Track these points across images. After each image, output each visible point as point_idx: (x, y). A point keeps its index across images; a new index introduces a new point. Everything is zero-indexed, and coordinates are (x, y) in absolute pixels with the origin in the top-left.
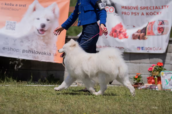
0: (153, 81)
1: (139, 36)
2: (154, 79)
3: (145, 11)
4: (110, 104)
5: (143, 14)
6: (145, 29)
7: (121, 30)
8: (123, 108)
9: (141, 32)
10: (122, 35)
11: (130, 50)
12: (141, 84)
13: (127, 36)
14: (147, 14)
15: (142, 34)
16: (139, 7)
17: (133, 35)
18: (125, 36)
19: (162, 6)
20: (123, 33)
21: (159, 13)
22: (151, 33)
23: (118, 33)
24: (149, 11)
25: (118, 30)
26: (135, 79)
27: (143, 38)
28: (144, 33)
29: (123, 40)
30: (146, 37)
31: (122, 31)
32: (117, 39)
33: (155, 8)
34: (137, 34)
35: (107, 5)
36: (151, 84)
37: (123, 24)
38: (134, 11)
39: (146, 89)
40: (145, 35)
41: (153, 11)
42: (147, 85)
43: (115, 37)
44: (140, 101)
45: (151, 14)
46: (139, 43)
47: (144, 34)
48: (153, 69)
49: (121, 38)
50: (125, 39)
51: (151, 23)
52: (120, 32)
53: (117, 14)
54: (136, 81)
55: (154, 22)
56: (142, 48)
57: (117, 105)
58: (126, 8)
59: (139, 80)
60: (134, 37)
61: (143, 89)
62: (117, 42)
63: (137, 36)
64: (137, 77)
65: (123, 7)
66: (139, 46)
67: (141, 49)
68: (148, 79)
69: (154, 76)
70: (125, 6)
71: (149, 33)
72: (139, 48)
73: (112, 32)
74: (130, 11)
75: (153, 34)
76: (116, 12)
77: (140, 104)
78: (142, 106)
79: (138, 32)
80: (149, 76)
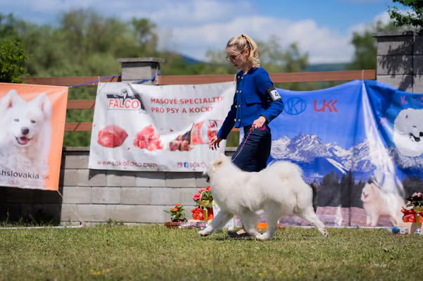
0: (201, 215)
1: (180, 145)
2: (202, 212)
3: (187, 107)
4: (133, 254)
5: (184, 111)
6: (188, 134)
7: (151, 136)
8: (154, 260)
9: (183, 140)
10: (153, 145)
11: (166, 168)
12: (183, 221)
13: (161, 145)
14: (191, 111)
15: (185, 141)
16: (178, 99)
17: (171, 144)
18: (159, 146)
19: (214, 98)
20: (156, 141)
21: (210, 109)
22: (198, 140)
23: (147, 140)
24: (194, 106)
25: (147, 137)
26: (174, 212)
27: (187, 148)
28: (187, 140)
29: (155, 152)
30: (191, 146)
31: (153, 137)
32: (146, 151)
33: (202, 101)
34: (177, 142)
35: (127, 97)
36: (198, 221)
37: (154, 127)
38: (170, 106)
39: (190, 228)
40: (189, 143)
41: (199, 106)
42: (192, 221)
43: (142, 148)
44: (180, 248)
45: (197, 110)
46: (179, 156)
47: (187, 142)
48: (201, 196)
49: (151, 150)
50: (159, 151)
51: (198, 125)
52: (150, 140)
53: (144, 111)
54: (175, 216)
55: (202, 123)
56: (185, 164)
57: (144, 255)
58: (158, 101)
59: (180, 215)
60: (173, 147)
61: (185, 228)
62: (146, 155)
63: (176, 145)
64: (176, 210)
65: (153, 100)
66: (180, 161)
67: (183, 166)
68: (194, 212)
69: (203, 208)
70: (156, 98)
71: (195, 141)
72: (180, 164)
73: (137, 140)
74: (164, 107)
75: (201, 143)
76: (143, 107)
77: (180, 252)
78: (184, 255)
79: (177, 139)
80: (194, 208)
